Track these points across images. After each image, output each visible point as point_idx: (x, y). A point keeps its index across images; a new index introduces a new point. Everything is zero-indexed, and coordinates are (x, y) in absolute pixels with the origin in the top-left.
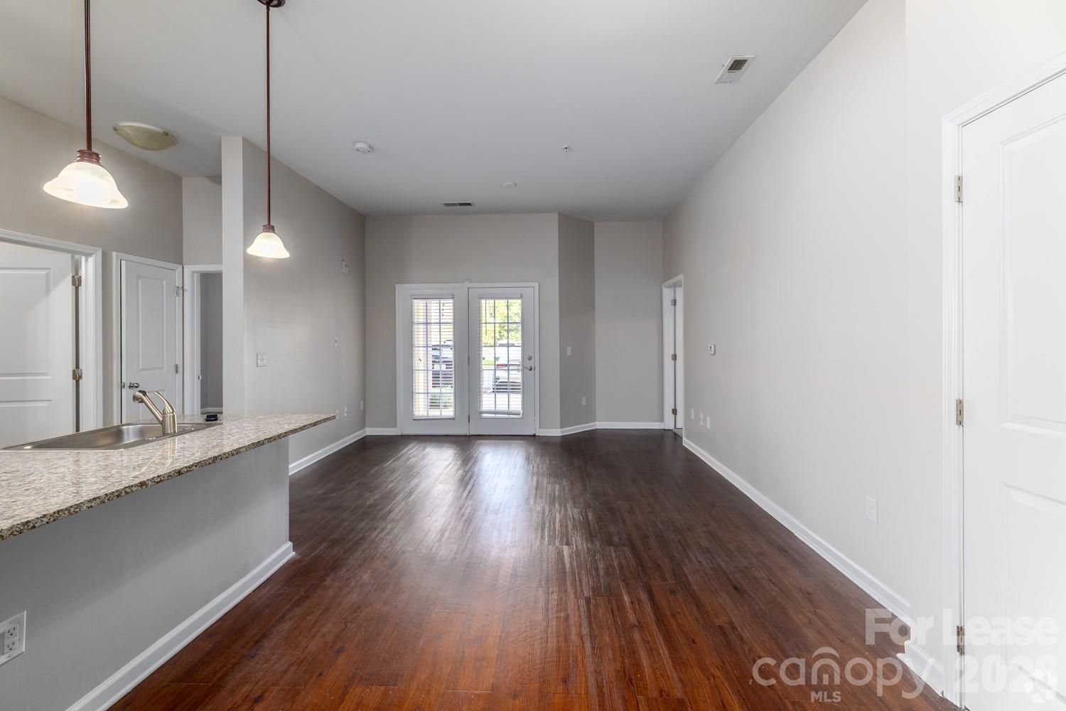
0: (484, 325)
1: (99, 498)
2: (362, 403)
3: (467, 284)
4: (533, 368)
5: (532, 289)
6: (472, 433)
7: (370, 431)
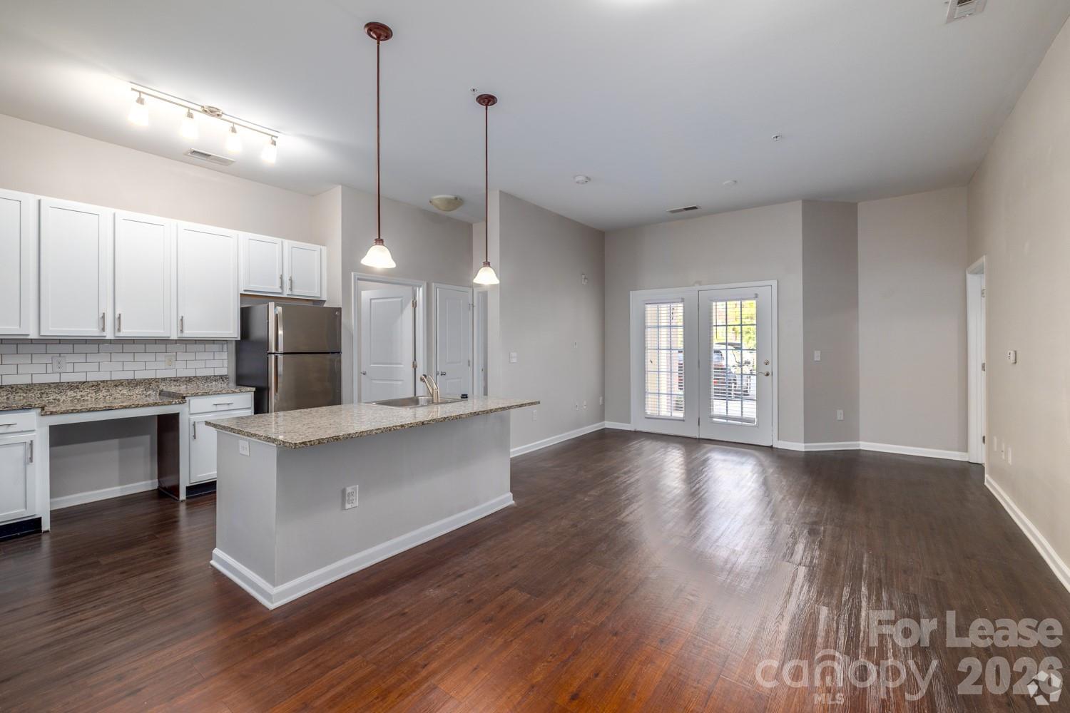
0: (714, 328)
1: (380, 429)
2: (601, 398)
3: (697, 287)
4: (771, 374)
5: (769, 289)
6: (701, 437)
7: (609, 424)
